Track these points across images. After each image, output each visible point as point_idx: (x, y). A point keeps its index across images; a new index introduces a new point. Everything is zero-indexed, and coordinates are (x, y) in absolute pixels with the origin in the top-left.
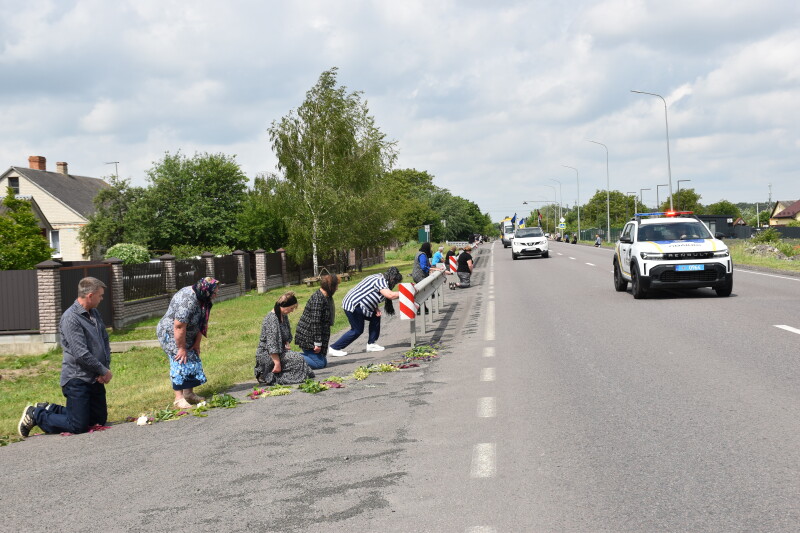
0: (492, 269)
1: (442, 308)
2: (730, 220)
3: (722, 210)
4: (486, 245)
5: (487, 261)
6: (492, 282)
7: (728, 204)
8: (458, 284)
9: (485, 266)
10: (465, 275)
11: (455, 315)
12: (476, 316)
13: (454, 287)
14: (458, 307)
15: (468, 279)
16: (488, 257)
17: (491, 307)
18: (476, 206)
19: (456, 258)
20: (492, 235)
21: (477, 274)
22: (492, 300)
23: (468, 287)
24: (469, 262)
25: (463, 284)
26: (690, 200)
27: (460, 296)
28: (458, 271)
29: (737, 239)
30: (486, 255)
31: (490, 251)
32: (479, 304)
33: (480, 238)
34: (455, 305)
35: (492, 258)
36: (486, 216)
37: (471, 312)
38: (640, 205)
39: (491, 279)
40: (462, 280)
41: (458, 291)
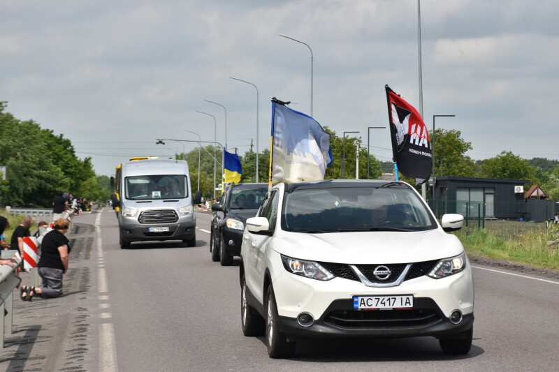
0: (101, 261)
1: (9, 335)
2: (519, 189)
3: (504, 170)
4: (84, 218)
5: (89, 248)
6: (103, 287)
7: (516, 159)
8: (38, 290)
9: (87, 257)
10: (53, 274)
11: (36, 349)
12: (81, 350)
13: (30, 296)
14: (40, 333)
15: (58, 281)
16: (91, 240)
17: (107, 335)
18: (68, 143)
19: (37, 241)
20: (95, 198)
21: (74, 271)
22: (107, 321)
23: (59, 295)
24: (62, 250)
25: (49, 290)
26: (450, 152)
27: (44, 314)
28: (40, 265)
29: (531, 224)
30: (86, 235)
31: (93, 228)
32: (83, 329)
33: (75, 203)
34: (34, 330)
35: (99, 242)
36: (87, 163)
37: (68, 345)
38: (365, 154)
39: (102, 281)
40: (46, 283)
41: (39, 302)
